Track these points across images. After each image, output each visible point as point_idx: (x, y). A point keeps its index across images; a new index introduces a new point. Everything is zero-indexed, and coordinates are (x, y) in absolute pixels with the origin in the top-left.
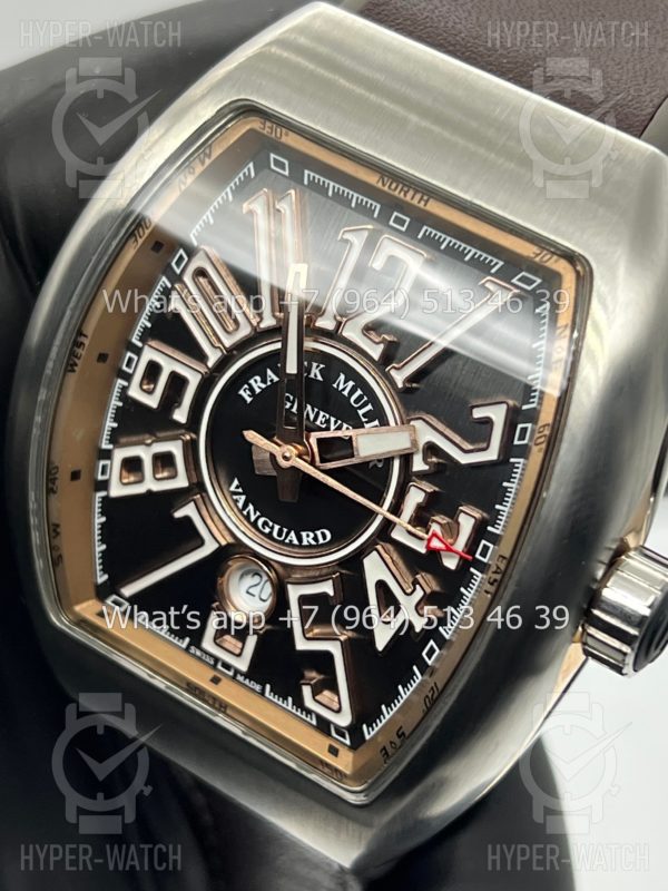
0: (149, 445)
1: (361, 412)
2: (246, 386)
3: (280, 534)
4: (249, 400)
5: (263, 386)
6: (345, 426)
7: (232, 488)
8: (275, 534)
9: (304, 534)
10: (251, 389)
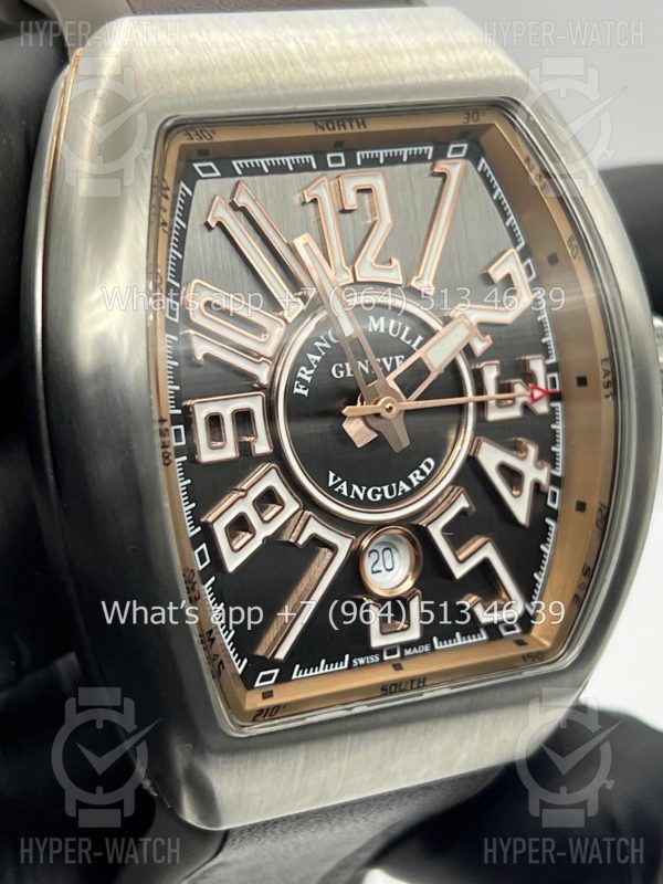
0: (245, 496)
1: (403, 338)
2: (297, 382)
3: (391, 493)
4: (306, 393)
5: (312, 372)
6: (397, 358)
7: (331, 483)
8: (387, 496)
9: (411, 477)
10: (303, 381)
